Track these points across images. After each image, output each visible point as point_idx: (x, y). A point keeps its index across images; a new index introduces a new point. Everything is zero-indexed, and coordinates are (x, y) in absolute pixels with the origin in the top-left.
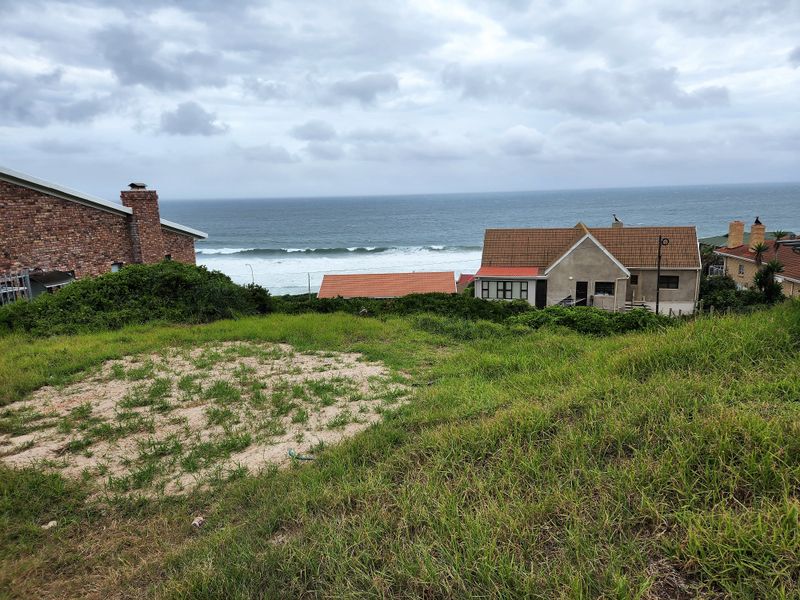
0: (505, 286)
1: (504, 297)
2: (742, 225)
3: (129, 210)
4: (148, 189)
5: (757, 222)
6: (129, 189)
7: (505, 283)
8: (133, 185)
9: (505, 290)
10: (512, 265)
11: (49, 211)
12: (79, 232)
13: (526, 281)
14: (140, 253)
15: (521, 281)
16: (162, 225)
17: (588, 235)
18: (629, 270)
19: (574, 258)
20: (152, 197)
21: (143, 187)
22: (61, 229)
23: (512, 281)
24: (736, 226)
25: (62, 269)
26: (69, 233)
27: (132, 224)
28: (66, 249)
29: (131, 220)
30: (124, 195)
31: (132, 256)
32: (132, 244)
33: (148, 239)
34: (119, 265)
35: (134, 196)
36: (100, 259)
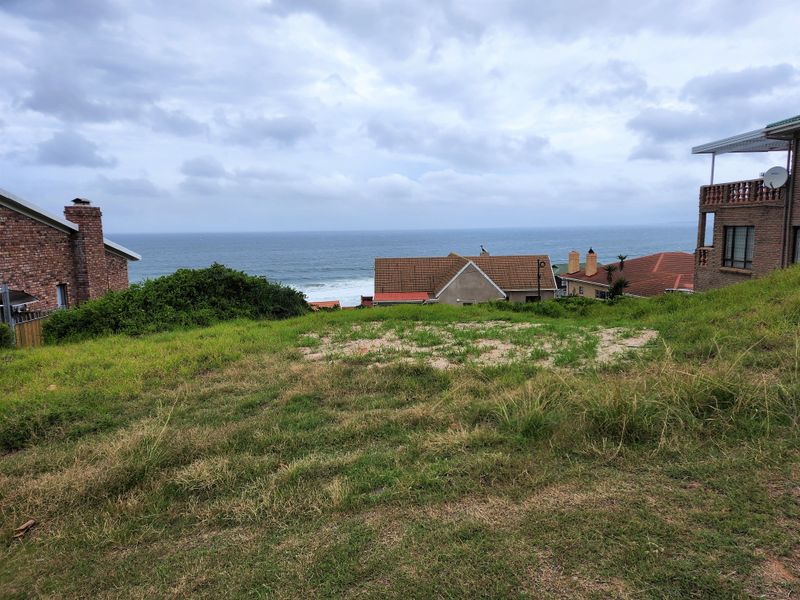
2: (577, 255)
3: (75, 227)
4: (92, 205)
5: (591, 251)
6: (72, 204)
8: (77, 201)
10: (402, 291)
11: (3, 224)
12: (29, 249)
14: (86, 273)
16: (106, 246)
17: (471, 262)
18: (505, 292)
19: (460, 282)
20: (96, 214)
21: (88, 203)
22: (13, 244)
24: (574, 256)
26: (20, 250)
27: (77, 242)
28: (17, 267)
29: (77, 238)
30: (67, 211)
31: (75, 277)
32: (75, 263)
33: (93, 257)
34: (62, 286)
35: (80, 212)
36: (46, 279)
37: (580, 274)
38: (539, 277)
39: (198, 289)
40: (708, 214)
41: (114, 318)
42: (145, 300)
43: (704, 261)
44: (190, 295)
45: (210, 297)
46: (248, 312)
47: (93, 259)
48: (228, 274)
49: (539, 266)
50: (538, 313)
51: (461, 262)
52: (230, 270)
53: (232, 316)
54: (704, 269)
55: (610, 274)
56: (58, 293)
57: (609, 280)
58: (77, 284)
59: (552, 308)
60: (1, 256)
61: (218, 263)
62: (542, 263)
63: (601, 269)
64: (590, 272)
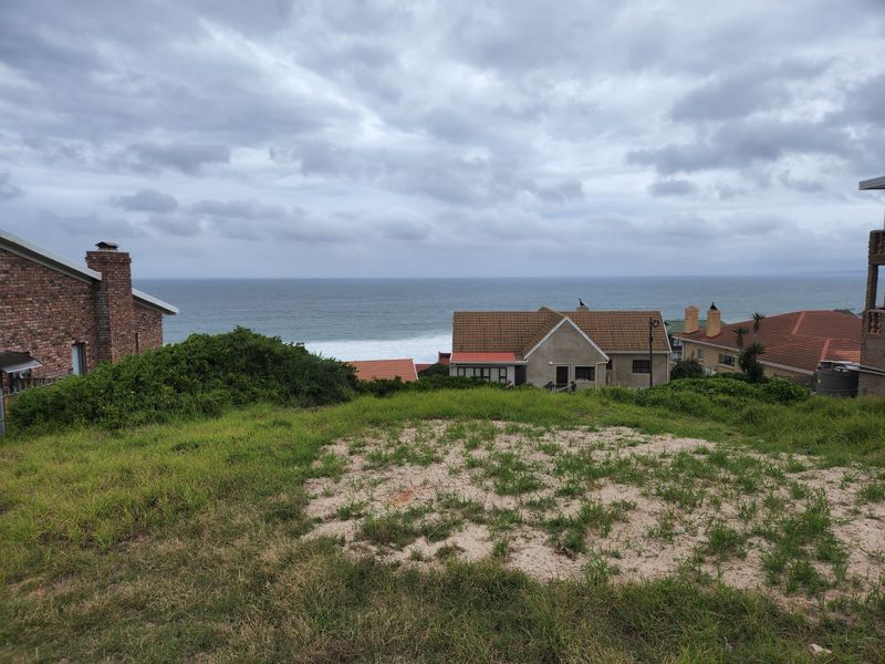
0: (482, 372)
2: (696, 311)
3: (97, 275)
4: (120, 250)
5: (713, 307)
6: (96, 249)
7: (481, 369)
8: (102, 245)
9: (483, 377)
10: (485, 350)
11: (6, 272)
12: (38, 301)
13: (505, 367)
14: (109, 330)
15: (500, 367)
16: (135, 297)
17: (567, 318)
18: (608, 354)
19: (554, 342)
20: (124, 261)
21: (115, 247)
22: (18, 296)
23: (490, 367)
24: (691, 311)
25: (17, 348)
26: (26, 303)
27: (99, 293)
28: (22, 323)
29: (99, 288)
30: (90, 257)
31: (97, 335)
32: (97, 319)
33: (118, 312)
34: (80, 346)
35: (104, 258)
36: (59, 338)
37: (699, 334)
38: (651, 339)
39: (211, 362)
40: (880, 267)
41: (92, 403)
42: (137, 379)
43: (876, 327)
44: (200, 370)
45: (226, 373)
46: (275, 393)
47: (117, 313)
48: (253, 342)
49: (652, 324)
50: (672, 408)
51: (553, 318)
52: (256, 336)
53: (254, 399)
54: (877, 338)
55: (740, 337)
56: (75, 354)
57: (740, 343)
58: (97, 345)
59: (693, 401)
60: (1, 311)
61: (241, 326)
62: (654, 321)
63: (725, 329)
64: (713, 331)
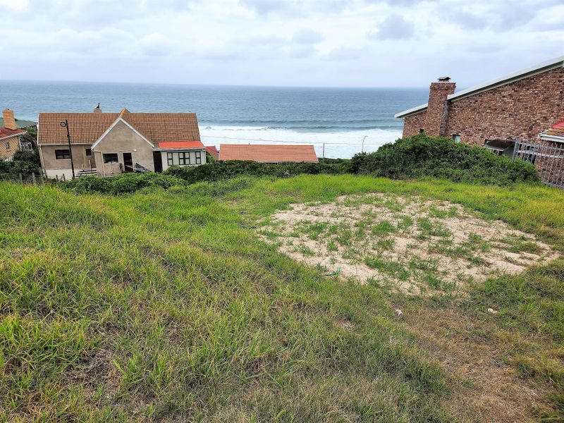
0: (184, 155)
1: (185, 163)
7: (184, 153)
9: (184, 159)
